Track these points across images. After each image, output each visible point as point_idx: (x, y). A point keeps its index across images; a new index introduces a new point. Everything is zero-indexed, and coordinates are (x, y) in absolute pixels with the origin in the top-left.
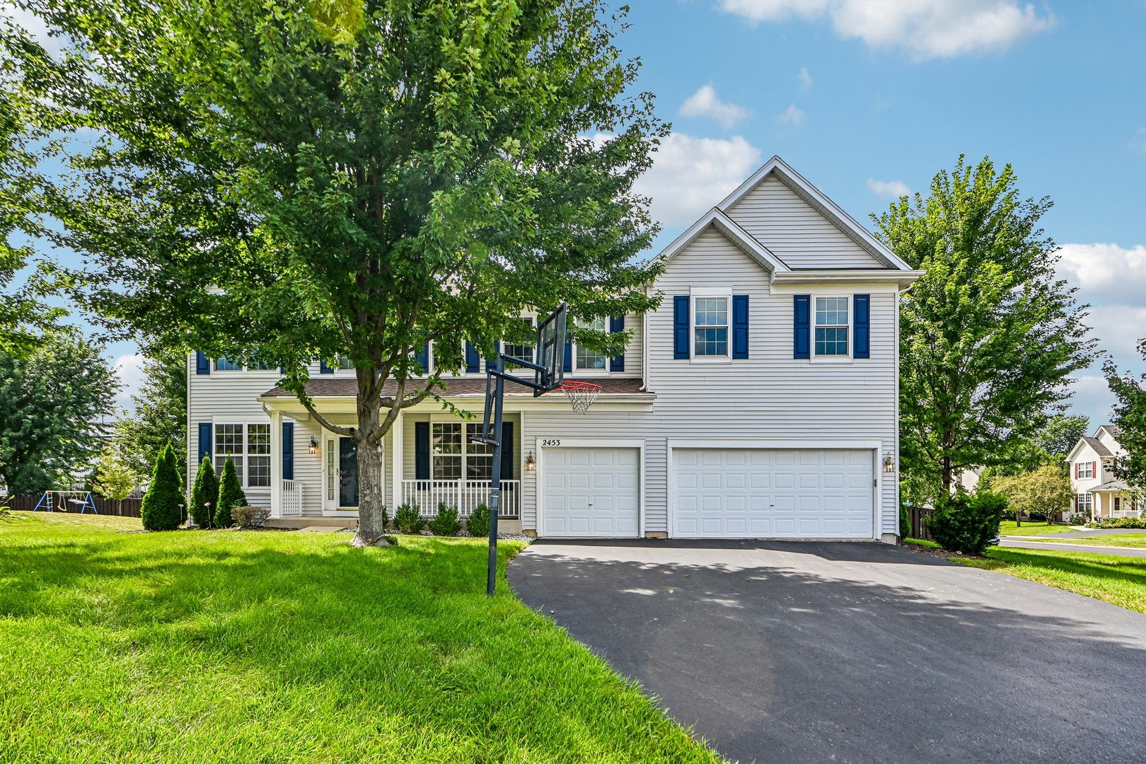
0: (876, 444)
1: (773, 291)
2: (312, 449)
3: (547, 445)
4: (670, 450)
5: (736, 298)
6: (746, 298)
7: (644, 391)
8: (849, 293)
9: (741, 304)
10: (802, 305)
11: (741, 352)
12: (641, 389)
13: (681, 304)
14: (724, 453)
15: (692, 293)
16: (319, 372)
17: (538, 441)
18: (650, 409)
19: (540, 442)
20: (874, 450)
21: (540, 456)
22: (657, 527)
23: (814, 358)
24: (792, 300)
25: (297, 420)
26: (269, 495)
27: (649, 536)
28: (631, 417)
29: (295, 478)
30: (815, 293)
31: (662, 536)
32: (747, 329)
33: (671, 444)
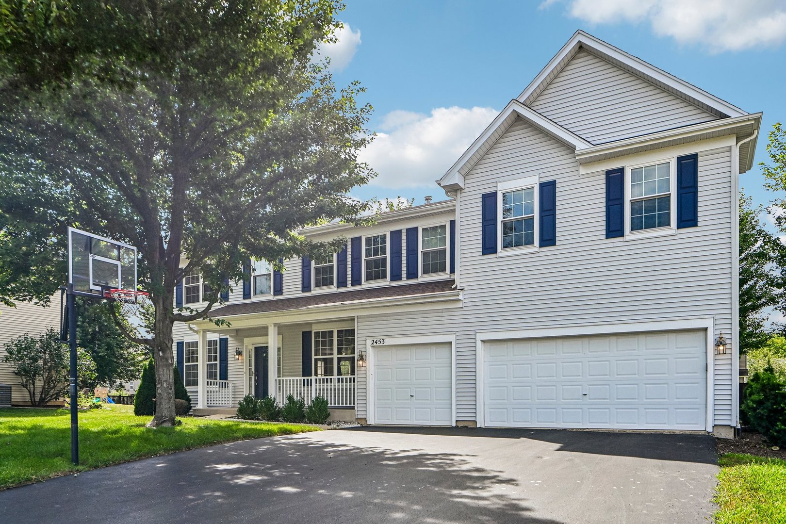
0: (708, 323)
1: (583, 171)
2: (237, 357)
3: (375, 344)
4: (479, 343)
5: (542, 186)
6: (553, 184)
7: (455, 288)
8: (671, 158)
9: (548, 190)
10: (614, 180)
11: (548, 239)
12: (453, 287)
13: (489, 201)
14: (534, 343)
15: (499, 189)
16: (242, 299)
17: (368, 341)
18: (460, 305)
19: (369, 342)
20: (706, 329)
21: (370, 354)
22: (466, 417)
23: (629, 234)
24: (604, 176)
25: (230, 336)
26: (197, 392)
27: (460, 425)
28: (444, 314)
29: (229, 379)
30: (629, 165)
31: (471, 425)
32: (554, 215)
33: (480, 337)
